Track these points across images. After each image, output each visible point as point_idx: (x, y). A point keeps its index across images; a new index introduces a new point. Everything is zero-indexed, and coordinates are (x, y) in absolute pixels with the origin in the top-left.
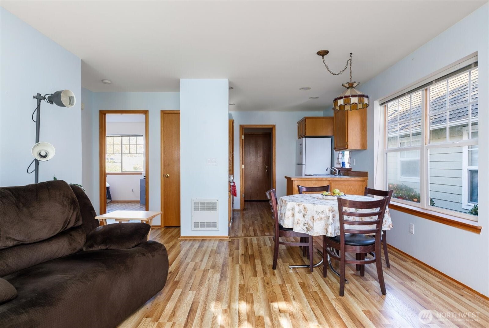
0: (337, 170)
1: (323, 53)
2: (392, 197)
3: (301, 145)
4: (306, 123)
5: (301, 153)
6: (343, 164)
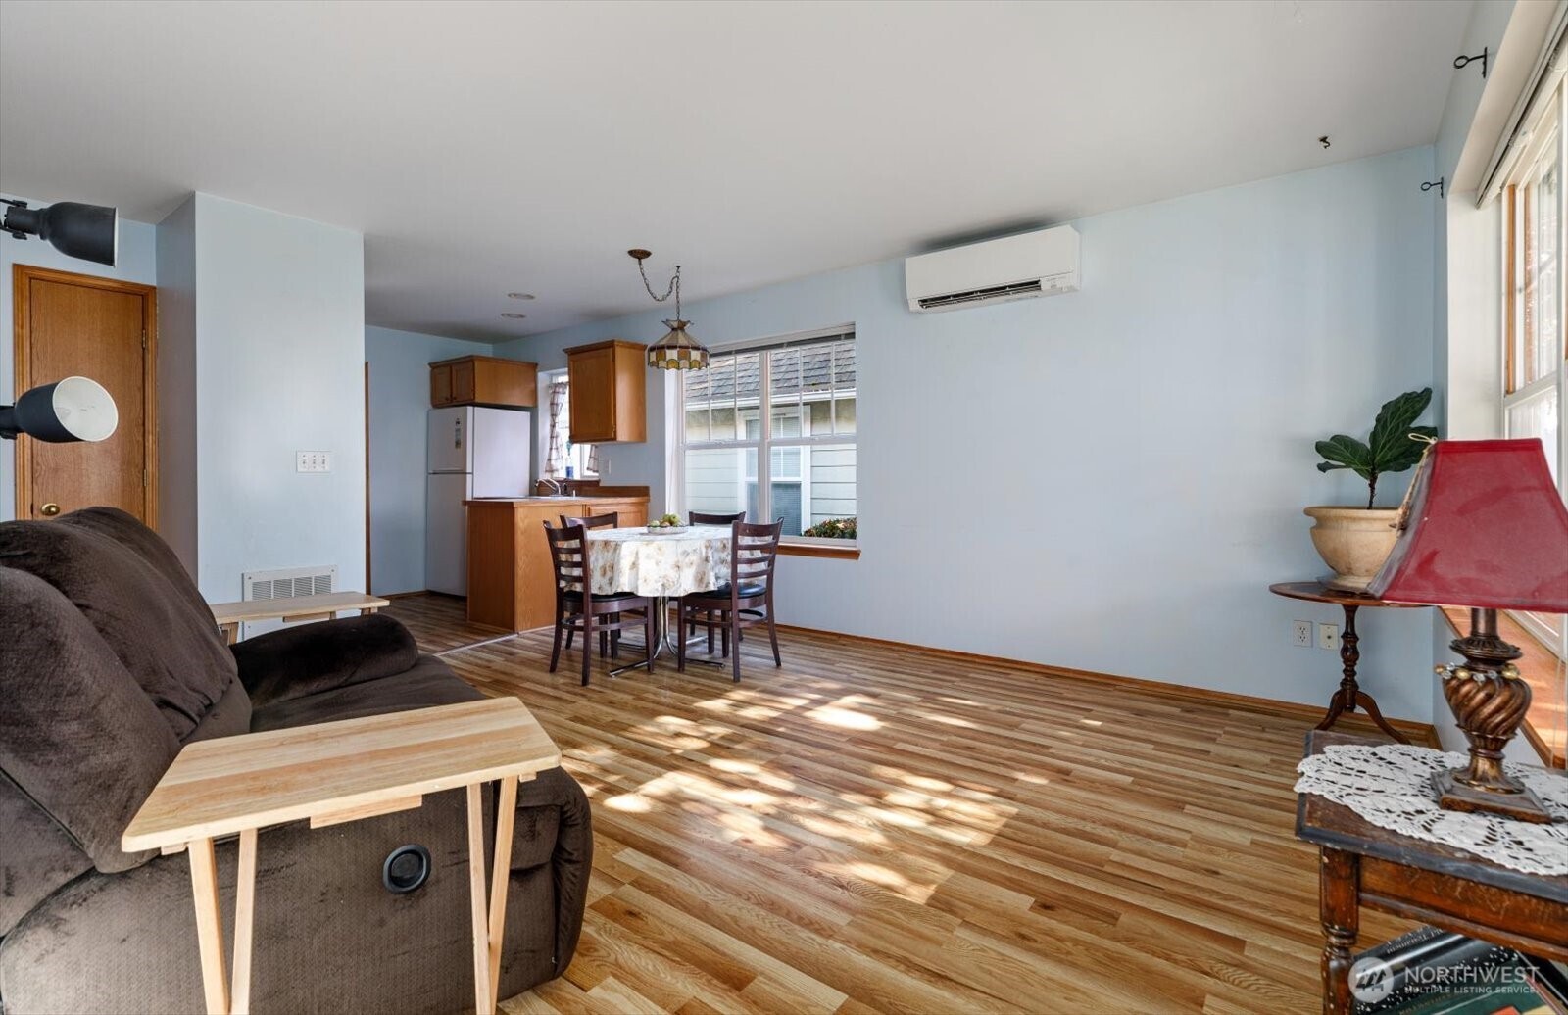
0: (557, 484)
1: (640, 255)
2: (787, 533)
3: (458, 423)
4: (474, 370)
5: (458, 444)
6: (569, 471)
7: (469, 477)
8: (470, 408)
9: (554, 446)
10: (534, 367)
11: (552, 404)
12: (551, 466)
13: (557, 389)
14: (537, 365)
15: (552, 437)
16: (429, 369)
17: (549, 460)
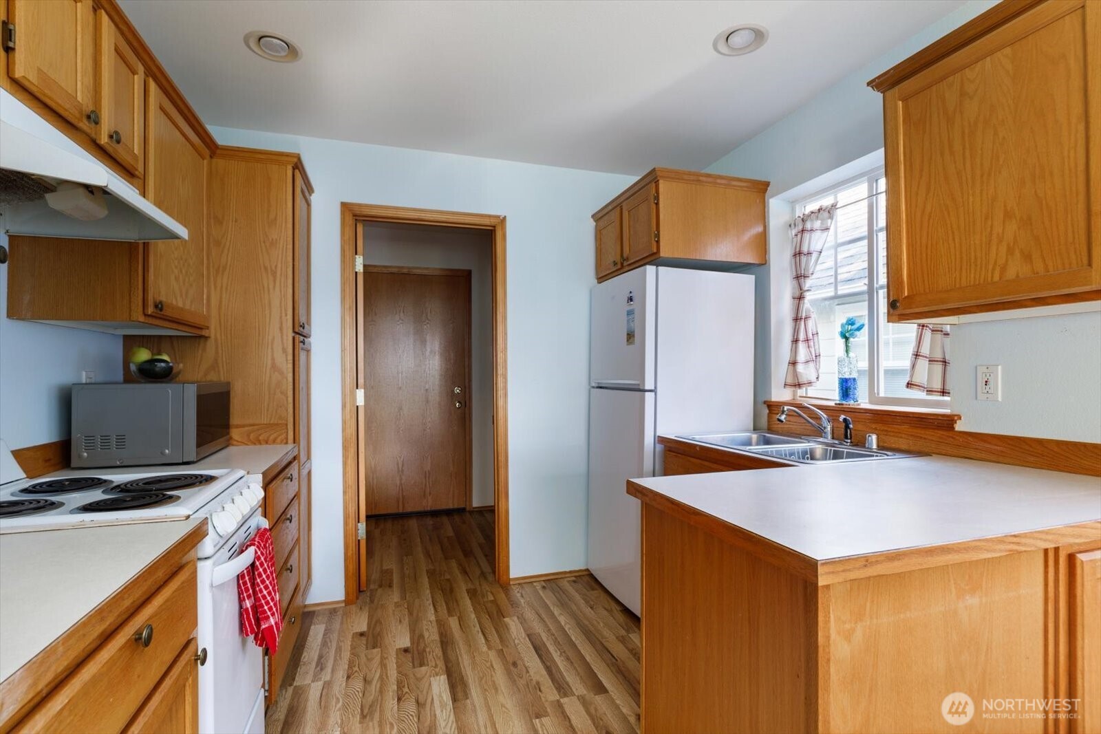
3: (631, 299)
4: (657, 198)
5: (630, 336)
6: (846, 387)
7: (649, 397)
8: (650, 270)
9: (802, 336)
10: (761, 188)
11: (798, 254)
12: (795, 374)
13: (808, 226)
14: (767, 184)
15: (797, 319)
16: (592, 223)
17: (794, 363)
